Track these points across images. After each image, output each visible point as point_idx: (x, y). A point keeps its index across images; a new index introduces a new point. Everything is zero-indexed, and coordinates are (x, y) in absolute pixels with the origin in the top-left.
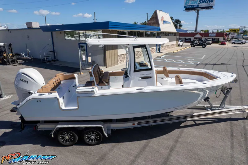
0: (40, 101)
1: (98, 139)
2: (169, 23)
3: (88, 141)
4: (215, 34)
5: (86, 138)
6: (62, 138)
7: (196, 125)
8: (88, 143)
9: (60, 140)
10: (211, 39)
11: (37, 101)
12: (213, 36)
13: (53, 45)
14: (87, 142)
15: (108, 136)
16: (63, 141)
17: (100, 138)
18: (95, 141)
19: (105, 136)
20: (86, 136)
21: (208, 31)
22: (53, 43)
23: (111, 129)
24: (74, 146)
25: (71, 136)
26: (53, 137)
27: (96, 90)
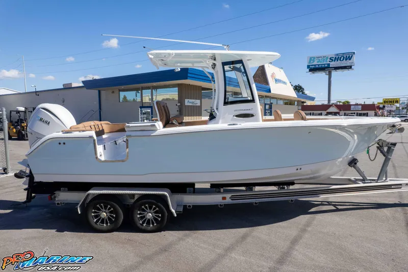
0: (64, 144)
1: (160, 219)
2: (284, 83)
3: (141, 222)
4: (360, 107)
5: (138, 216)
6: (96, 217)
7: (338, 210)
8: (141, 226)
9: (91, 219)
10: (354, 113)
11: (60, 144)
12: (357, 109)
13: (100, 112)
14: (139, 225)
15: (177, 214)
16: (97, 221)
17: (162, 217)
18: (153, 224)
19: (172, 213)
20: (139, 212)
21: (348, 102)
22: (100, 108)
23: (184, 206)
24: (115, 233)
25: (111, 212)
26: (80, 213)
27: (159, 125)
